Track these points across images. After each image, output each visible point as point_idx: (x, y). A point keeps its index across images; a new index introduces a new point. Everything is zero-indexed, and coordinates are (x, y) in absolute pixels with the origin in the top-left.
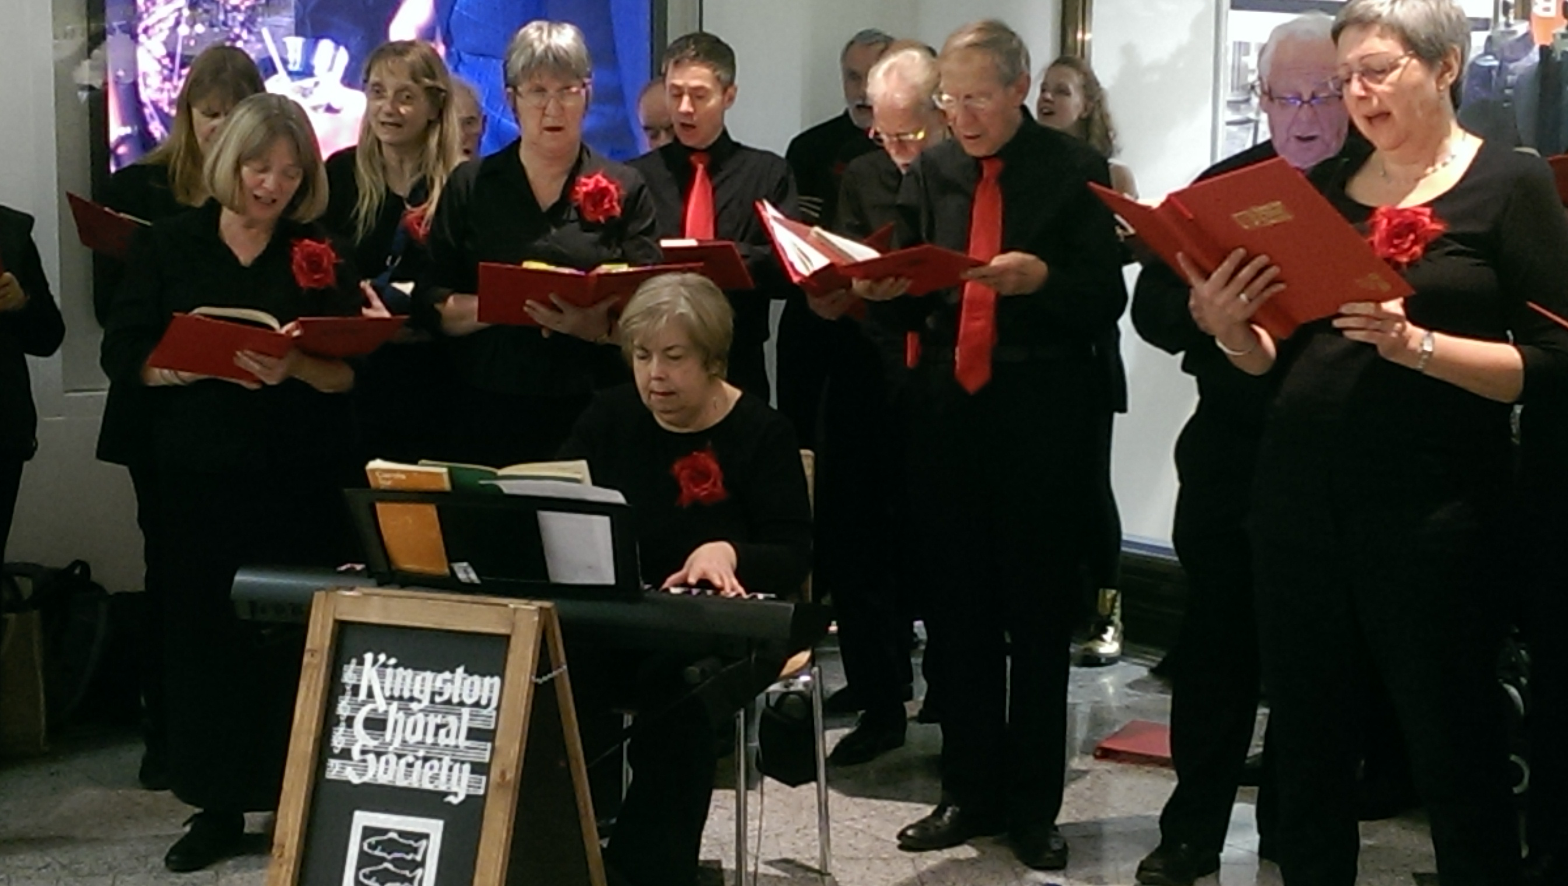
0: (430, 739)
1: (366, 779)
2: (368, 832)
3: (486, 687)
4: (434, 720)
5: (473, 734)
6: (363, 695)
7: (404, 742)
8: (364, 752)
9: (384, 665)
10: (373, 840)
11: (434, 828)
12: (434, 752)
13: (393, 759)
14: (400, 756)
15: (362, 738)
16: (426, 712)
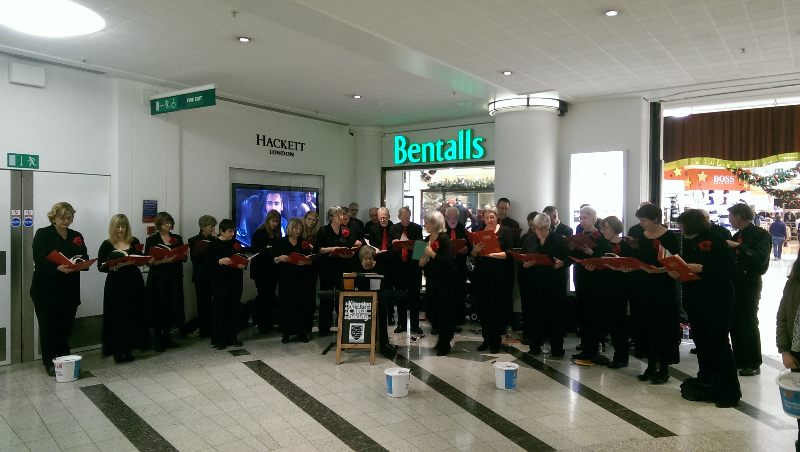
0: (361, 312)
1: (352, 319)
2: (352, 326)
3: (369, 304)
4: (361, 310)
5: (368, 311)
6: (349, 307)
7: (357, 313)
8: (350, 315)
9: (352, 302)
10: (353, 327)
11: (363, 325)
12: (361, 314)
13: (355, 316)
14: (356, 315)
15: (350, 313)
16: (360, 308)
